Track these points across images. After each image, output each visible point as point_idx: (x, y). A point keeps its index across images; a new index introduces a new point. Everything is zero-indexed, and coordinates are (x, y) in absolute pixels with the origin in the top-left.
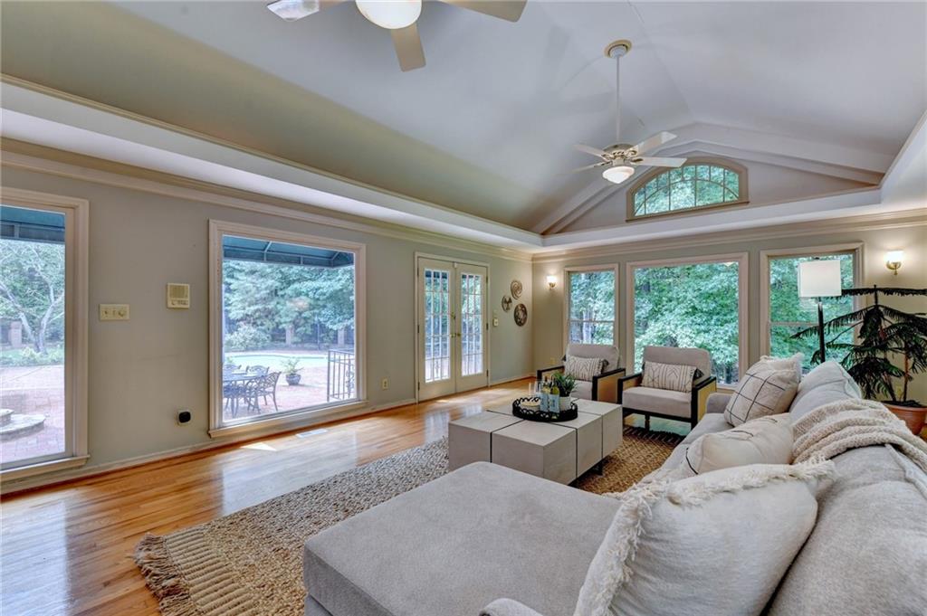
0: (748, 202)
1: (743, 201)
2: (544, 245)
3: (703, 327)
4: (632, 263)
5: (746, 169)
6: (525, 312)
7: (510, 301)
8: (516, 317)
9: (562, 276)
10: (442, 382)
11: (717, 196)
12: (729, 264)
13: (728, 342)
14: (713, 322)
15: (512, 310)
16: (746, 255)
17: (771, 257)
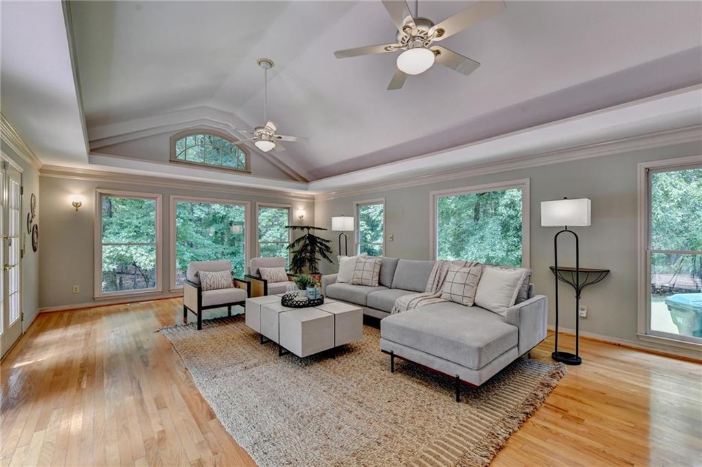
0: (250, 173)
1: (248, 171)
4: (175, 196)
5: (249, 153)
6: (37, 234)
7: (31, 221)
8: (33, 241)
9: (93, 196)
11: (233, 164)
16: (249, 203)
17: (259, 206)
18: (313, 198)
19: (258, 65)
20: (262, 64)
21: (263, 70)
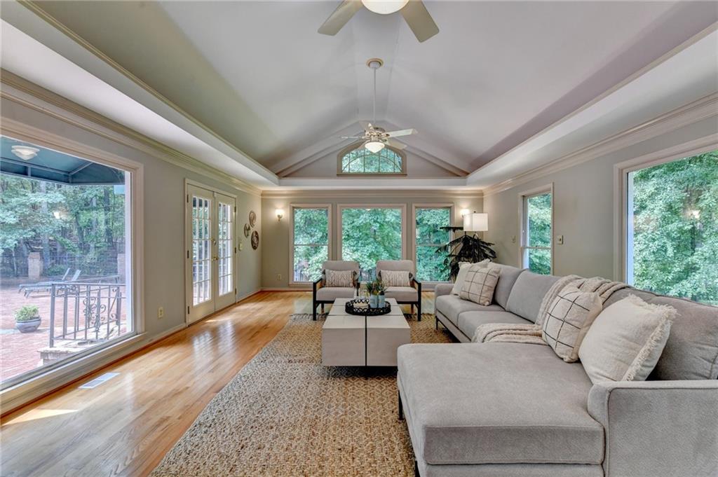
0: (407, 175)
1: (403, 174)
2: (280, 185)
3: (355, 248)
4: (342, 205)
5: (406, 156)
6: (257, 238)
7: (249, 229)
8: (252, 242)
9: (288, 209)
10: (206, 303)
11: (390, 169)
12: (369, 210)
13: (370, 257)
14: (360, 245)
15: (250, 237)
16: (405, 205)
17: (416, 207)
18: (481, 194)
19: (368, 68)
20: (372, 65)
21: (372, 71)
